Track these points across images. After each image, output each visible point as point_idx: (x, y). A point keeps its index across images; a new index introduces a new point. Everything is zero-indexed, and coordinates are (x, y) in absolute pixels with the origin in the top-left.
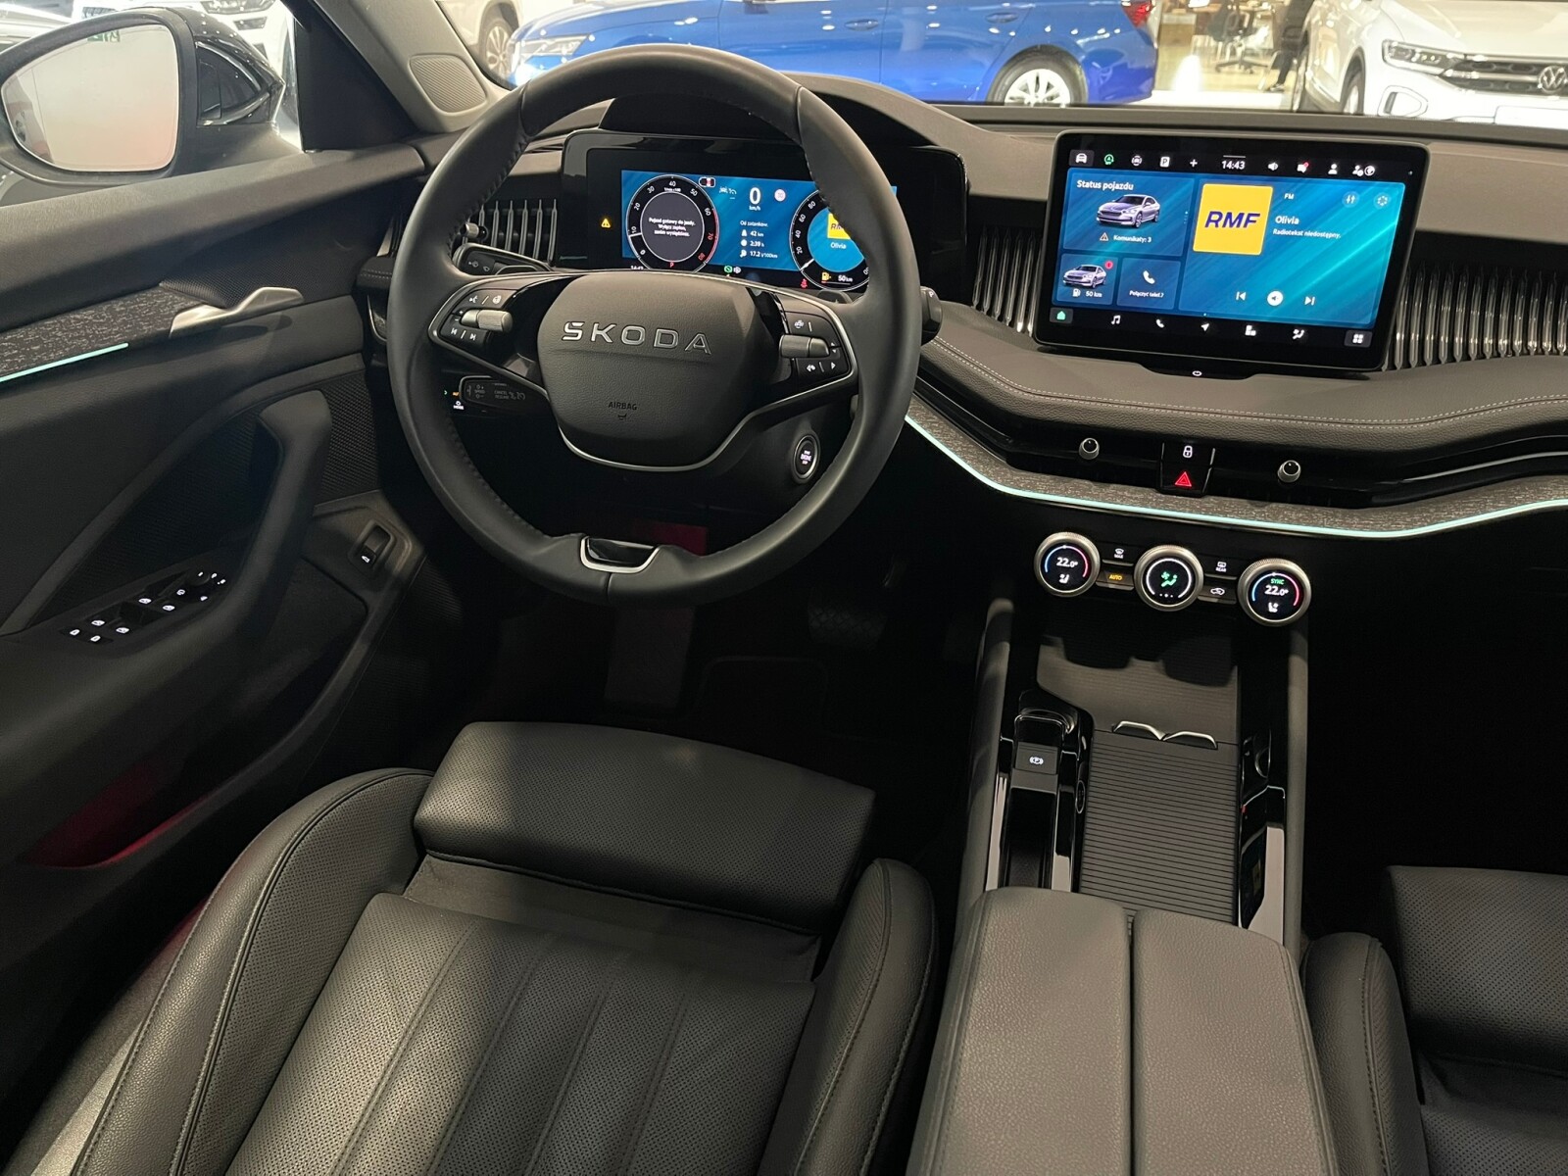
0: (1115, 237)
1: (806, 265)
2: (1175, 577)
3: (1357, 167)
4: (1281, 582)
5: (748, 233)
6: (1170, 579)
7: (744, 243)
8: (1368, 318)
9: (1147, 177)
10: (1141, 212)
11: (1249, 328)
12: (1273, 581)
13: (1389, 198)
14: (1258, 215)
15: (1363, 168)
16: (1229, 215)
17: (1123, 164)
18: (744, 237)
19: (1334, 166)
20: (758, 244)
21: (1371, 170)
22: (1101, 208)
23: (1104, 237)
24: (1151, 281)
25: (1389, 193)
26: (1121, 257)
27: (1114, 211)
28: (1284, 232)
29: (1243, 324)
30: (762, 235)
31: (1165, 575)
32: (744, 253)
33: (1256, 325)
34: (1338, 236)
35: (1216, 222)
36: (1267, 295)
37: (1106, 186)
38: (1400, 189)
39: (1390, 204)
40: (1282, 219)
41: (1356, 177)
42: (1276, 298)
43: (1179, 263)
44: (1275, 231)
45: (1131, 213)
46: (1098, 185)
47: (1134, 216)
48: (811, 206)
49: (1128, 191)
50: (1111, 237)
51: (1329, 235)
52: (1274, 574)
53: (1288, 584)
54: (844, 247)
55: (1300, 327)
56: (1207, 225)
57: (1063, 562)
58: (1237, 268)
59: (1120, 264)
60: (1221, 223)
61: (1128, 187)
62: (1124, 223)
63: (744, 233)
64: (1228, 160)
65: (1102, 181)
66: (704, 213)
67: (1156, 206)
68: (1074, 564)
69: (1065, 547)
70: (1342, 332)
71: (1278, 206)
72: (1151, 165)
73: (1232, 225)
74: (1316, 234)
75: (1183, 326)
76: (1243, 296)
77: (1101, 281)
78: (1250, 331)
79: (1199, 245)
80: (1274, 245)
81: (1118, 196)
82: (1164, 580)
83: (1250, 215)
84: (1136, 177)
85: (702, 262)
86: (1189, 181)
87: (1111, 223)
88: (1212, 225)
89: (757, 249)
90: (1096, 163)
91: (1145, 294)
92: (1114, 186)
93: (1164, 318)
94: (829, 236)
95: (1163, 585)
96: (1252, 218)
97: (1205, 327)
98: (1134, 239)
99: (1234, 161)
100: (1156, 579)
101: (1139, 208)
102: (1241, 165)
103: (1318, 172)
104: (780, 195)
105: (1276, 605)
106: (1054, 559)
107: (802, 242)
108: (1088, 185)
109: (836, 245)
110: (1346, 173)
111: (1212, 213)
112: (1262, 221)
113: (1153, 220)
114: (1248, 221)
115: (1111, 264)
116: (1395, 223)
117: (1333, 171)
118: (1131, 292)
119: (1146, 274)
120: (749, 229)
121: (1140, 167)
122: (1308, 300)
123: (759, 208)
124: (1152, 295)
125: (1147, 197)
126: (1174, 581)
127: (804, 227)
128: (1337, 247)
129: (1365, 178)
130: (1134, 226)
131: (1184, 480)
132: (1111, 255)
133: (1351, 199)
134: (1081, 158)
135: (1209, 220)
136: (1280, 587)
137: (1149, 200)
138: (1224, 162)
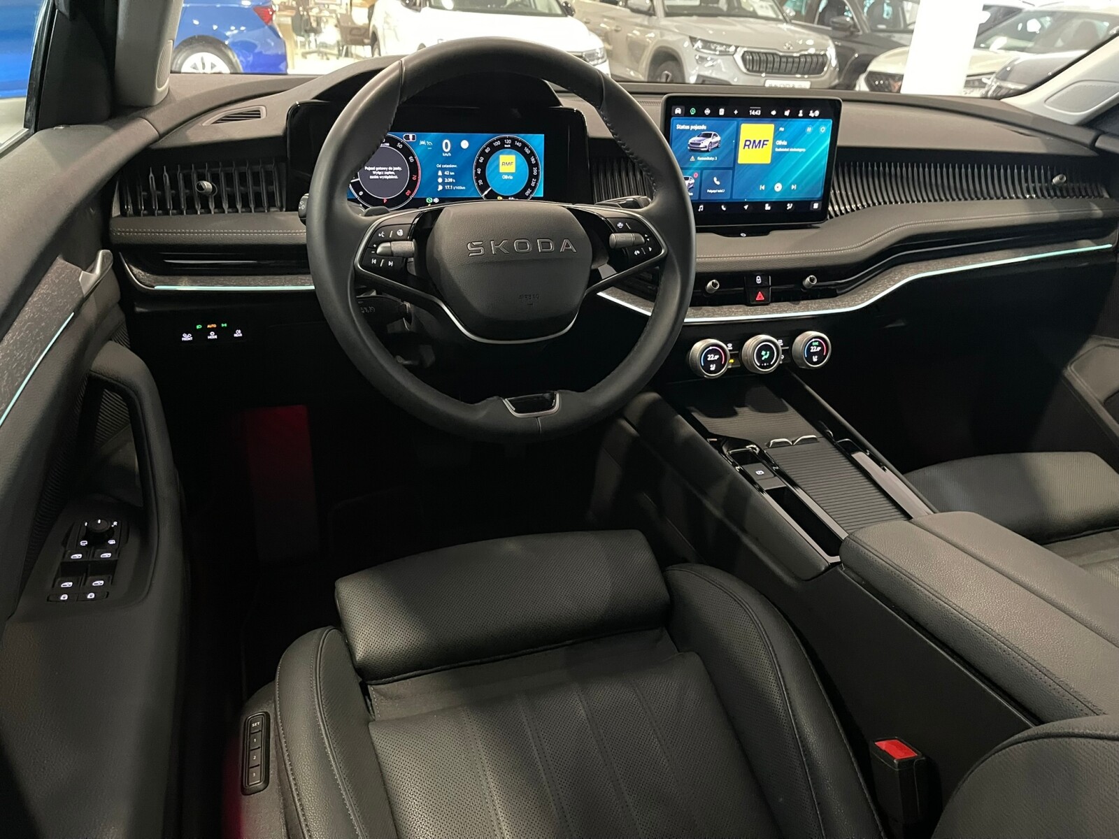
0: (699, 158)
1: (486, 193)
2: (768, 352)
3: (811, 112)
4: (817, 343)
5: (443, 173)
6: (766, 354)
7: (440, 180)
8: (819, 195)
9: (713, 121)
10: (711, 142)
11: (767, 205)
12: (814, 344)
13: (825, 127)
14: (768, 141)
15: (814, 112)
16: (754, 141)
17: (700, 114)
18: (440, 176)
19: (801, 112)
20: (451, 180)
21: (817, 113)
22: (691, 141)
23: (692, 159)
24: (718, 183)
25: (825, 125)
26: (702, 170)
27: (696, 142)
28: (780, 150)
29: (763, 204)
30: (453, 173)
31: (763, 353)
32: (440, 188)
33: (771, 203)
34: (804, 150)
35: (748, 146)
36: (774, 188)
37: (692, 127)
38: (830, 122)
39: (826, 130)
40: (779, 143)
41: (811, 117)
42: (778, 187)
43: (731, 171)
44: (777, 150)
45: (705, 143)
46: (687, 127)
47: (707, 145)
48: (487, 151)
49: (704, 130)
50: (696, 158)
51: (800, 150)
52: (813, 340)
53: (820, 345)
54: (511, 178)
55: (790, 202)
56: (744, 148)
57: (711, 357)
58: (760, 172)
59: (701, 174)
60: (751, 146)
61: (704, 127)
62: (702, 149)
63: (440, 173)
65: (690, 125)
66: (408, 161)
67: (718, 138)
68: (717, 357)
69: (711, 348)
70: (809, 203)
71: (777, 135)
72: (715, 114)
73: (756, 147)
74: (795, 150)
75: (735, 206)
76: (763, 187)
77: (691, 186)
78: (768, 207)
79: (740, 161)
80: (776, 157)
81: (698, 133)
82: (763, 356)
83: (764, 141)
84: (708, 121)
85: (409, 197)
86: (734, 123)
87: (696, 150)
88: (747, 147)
89: (449, 184)
90: (686, 114)
91: (715, 191)
92: (696, 127)
93: (726, 204)
94: (501, 171)
95: (763, 359)
96: (765, 143)
97: (746, 207)
98: (708, 159)
99: (756, 110)
100: (759, 356)
101: (710, 140)
102: (758, 113)
103: (794, 115)
104: (465, 144)
105: (816, 357)
106: (706, 357)
107: (482, 176)
108: (683, 127)
109: (506, 177)
110: (806, 116)
111: (746, 141)
112: (770, 144)
113: (717, 147)
114: (763, 144)
115: (696, 175)
116: (828, 141)
117: (801, 114)
118: (708, 191)
119: (715, 179)
120: (443, 170)
121: (710, 115)
122: (793, 187)
123: (450, 154)
124: (719, 191)
125: (713, 133)
126: (768, 355)
127: (482, 166)
128: (804, 156)
129: (815, 117)
130: (708, 151)
131: (760, 297)
132: (697, 169)
133: (809, 130)
134: (678, 111)
135: (745, 145)
136: (817, 346)
137: (715, 135)
138: (751, 111)
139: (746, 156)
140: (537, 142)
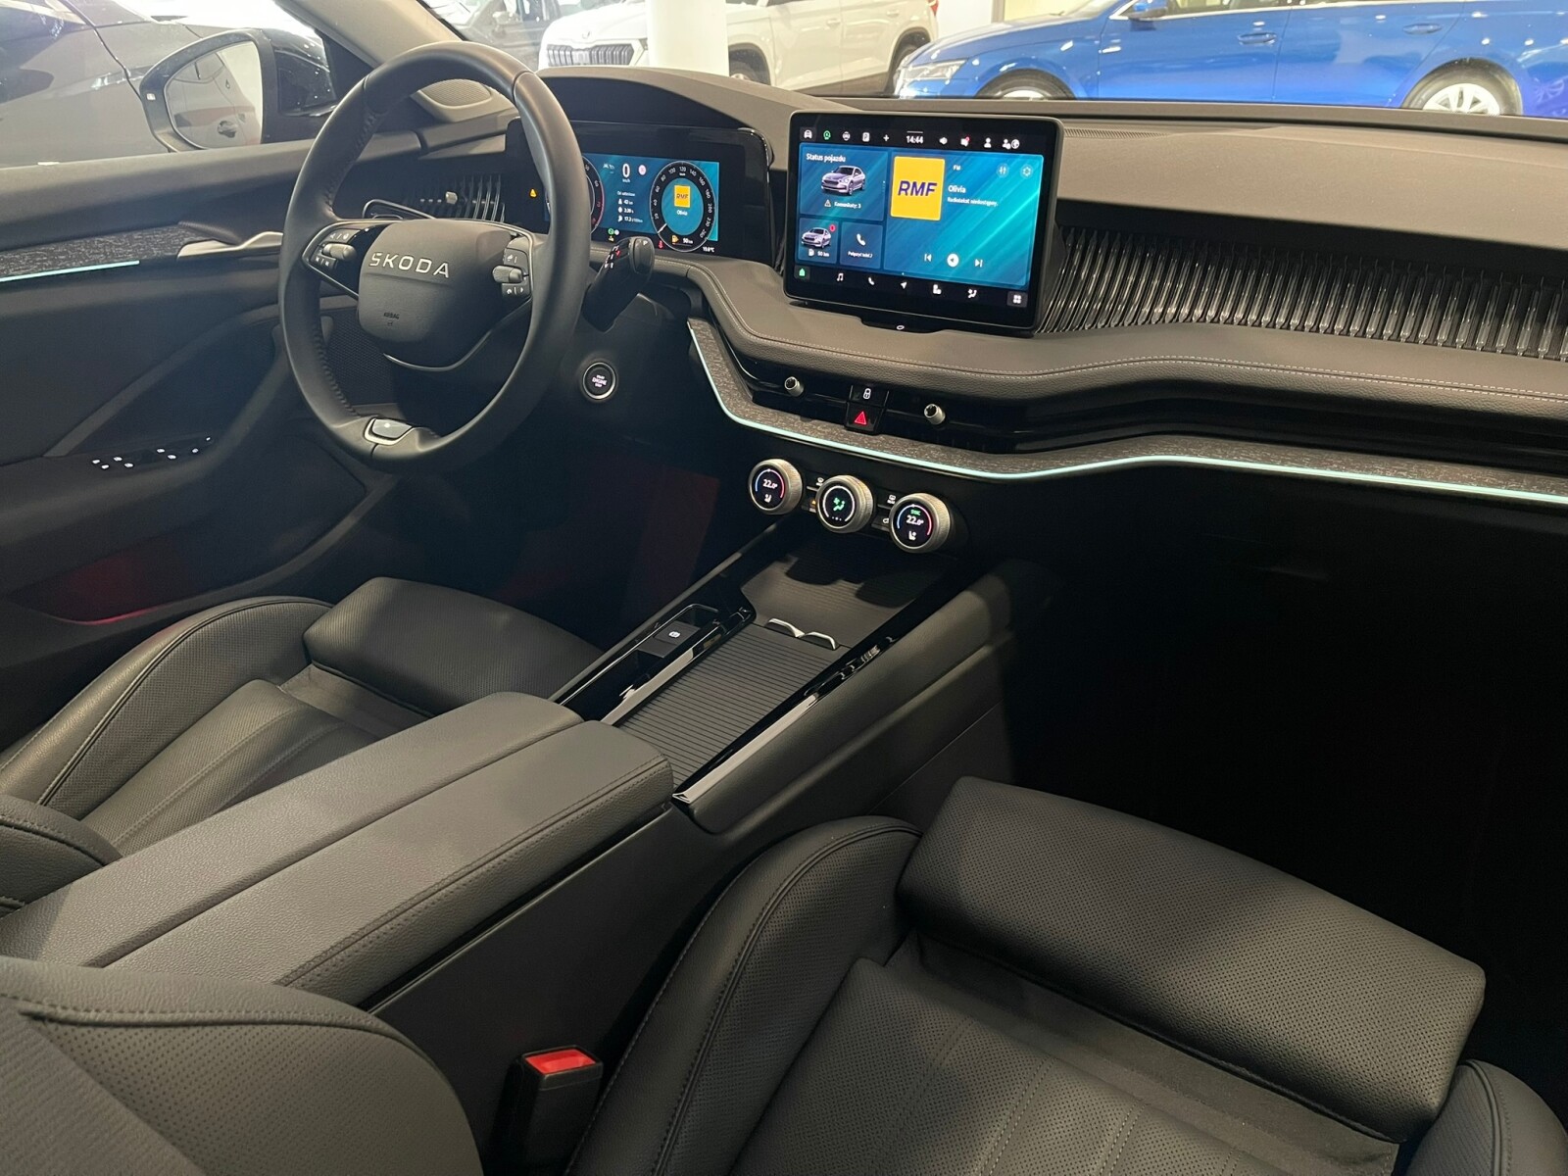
0: (836, 204)
1: (662, 229)
2: (843, 502)
3: (1006, 141)
4: (918, 513)
5: (623, 201)
6: (840, 504)
7: (620, 210)
8: (1023, 282)
9: (854, 151)
10: (852, 182)
11: (936, 287)
12: (913, 512)
13: (1031, 168)
14: (935, 184)
15: (1010, 142)
16: (915, 184)
17: (837, 139)
18: (620, 205)
19: (988, 140)
20: (629, 211)
21: (1016, 143)
22: (824, 178)
23: (828, 204)
24: (863, 243)
25: (1032, 164)
26: (841, 221)
27: (832, 180)
28: (955, 200)
29: (929, 283)
30: (631, 203)
31: (837, 501)
32: (621, 218)
33: (941, 284)
34: (994, 204)
35: (906, 190)
36: (946, 258)
37: (827, 158)
38: (1040, 160)
39: (1034, 174)
40: (954, 189)
41: (1005, 150)
42: (953, 260)
43: (881, 227)
44: (949, 199)
45: (844, 182)
46: (820, 158)
47: (847, 185)
48: (663, 179)
49: (842, 163)
50: (832, 203)
51: (989, 203)
52: (913, 506)
53: (923, 516)
54: (686, 214)
55: (973, 287)
56: (899, 194)
57: (768, 484)
58: (923, 232)
59: (840, 226)
60: (909, 191)
61: (842, 159)
62: (841, 191)
63: (620, 202)
64: (911, 135)
65: (824, 154)
66: (594, 185)
67: (862, 176)
68: (775, 486)
69: (769, 470)
70: (1001, 293)
71: (950, 177)
72: (856, 140)
73: (917, 193)
74: (979, 202)
75: (889, 280)
76: (930, 258)
77: (827, 243)
78: (936, 290)
79: (894, 213)
80: (950, 211)
81: (829, 167)
82: (835, 505)
83: (930, 184)
84: (849, 151)
85: (594, 226)
86: (883, 155)
87: (832, 192)
88: (903, 193)
89: (628, 215)
90: (818, 139)
91: (860, 255)
92: (831, 159)
93: (874, 276)
94: (676, 205)
95: (835, 509)
96: (931, 187)
97: (904, 285)
98: (848, 205)
99: (915, 135)
100: (830, 505)
101: (851, 178)
102: (920, 140)
103: (976, 146)
104: (642, 170)
105: (914, 534)
106: (761, 482)
107: (658, 209)
108: (815, 157)
109: (680, 212)
110: (997, 147)
111: (903, 182)
112: (939, 189)
113: (861, 189)
114: (929, 190)
115: (834, 226)
116: (1038, 192)
117: (988, 145)
118: (849, 253)
119: (859, 237)
120: (624, 198)
121: (848, 142)
122: (977, 263)
123: (629, 181)
124: (864, 255)
125: (855, 168)
126: (842, 506)
127: (659, 196)
128: (995, 215)
129: (1012, 150)
130: (848, 194)
131: (861, 420)
132: (834, 219)
133: (1003, 170)
134: (808, 134)
135: (901, 189)
136: (918, 517)
137: (857, 171)
138: (908, 137)
139: (902, 207)
140: (711, 170)
